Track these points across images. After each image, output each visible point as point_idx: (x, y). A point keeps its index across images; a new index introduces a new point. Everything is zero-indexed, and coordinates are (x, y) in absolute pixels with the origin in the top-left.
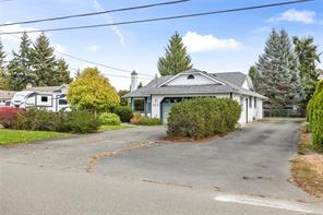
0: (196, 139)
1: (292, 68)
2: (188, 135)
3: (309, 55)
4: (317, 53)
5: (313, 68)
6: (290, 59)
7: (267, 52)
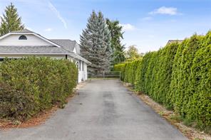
0: (23, 121)
1: (106, 41)
2: (11, 115)
3: (117, 33)
4: (121, 32)
5: (119, 42)
6: (105, 35)
7: (89, 27)
